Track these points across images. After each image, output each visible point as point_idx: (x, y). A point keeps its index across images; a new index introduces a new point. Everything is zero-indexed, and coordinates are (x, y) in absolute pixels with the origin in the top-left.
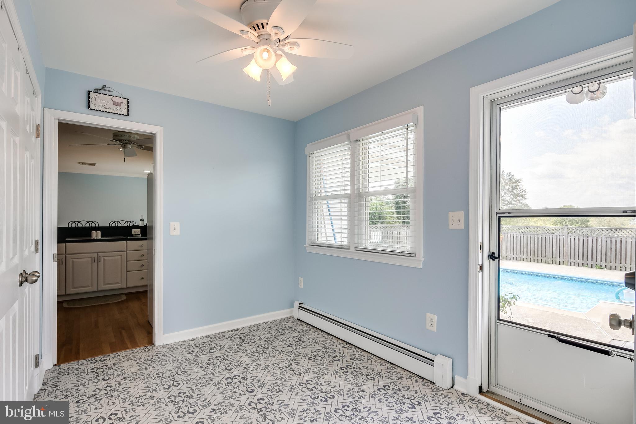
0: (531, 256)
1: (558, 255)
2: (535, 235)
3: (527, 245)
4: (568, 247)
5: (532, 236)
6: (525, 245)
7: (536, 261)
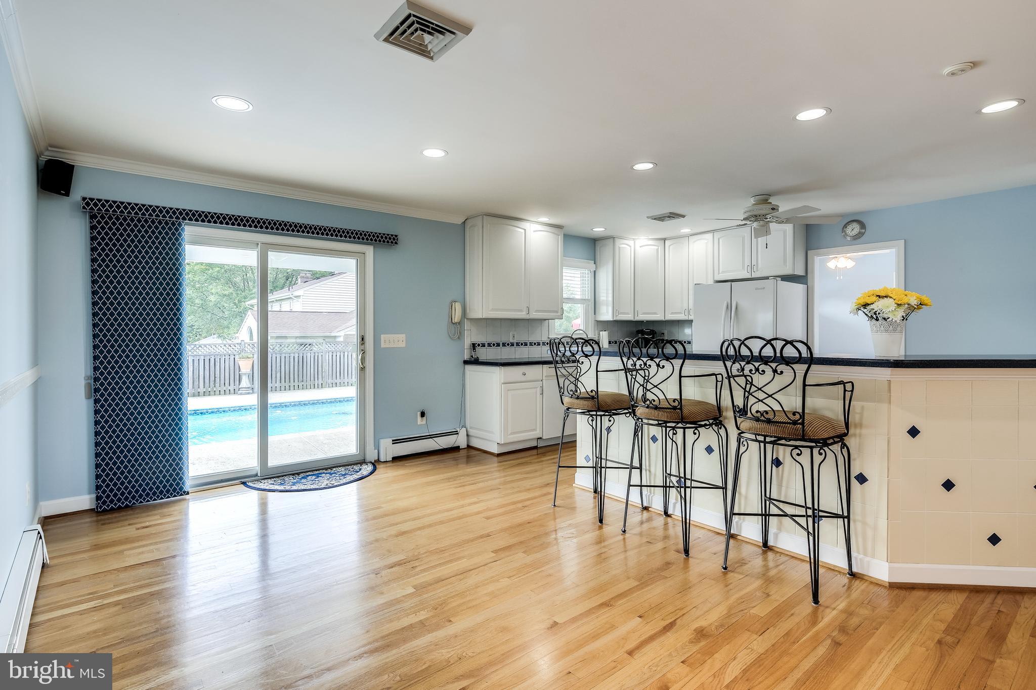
0: (285, 382)
1: (316, 376)
2: (290, 354)
3: (281, 369)
4: (326, 365)
5: (286, 356)
6: (278, 368)
7: (292, 388)
